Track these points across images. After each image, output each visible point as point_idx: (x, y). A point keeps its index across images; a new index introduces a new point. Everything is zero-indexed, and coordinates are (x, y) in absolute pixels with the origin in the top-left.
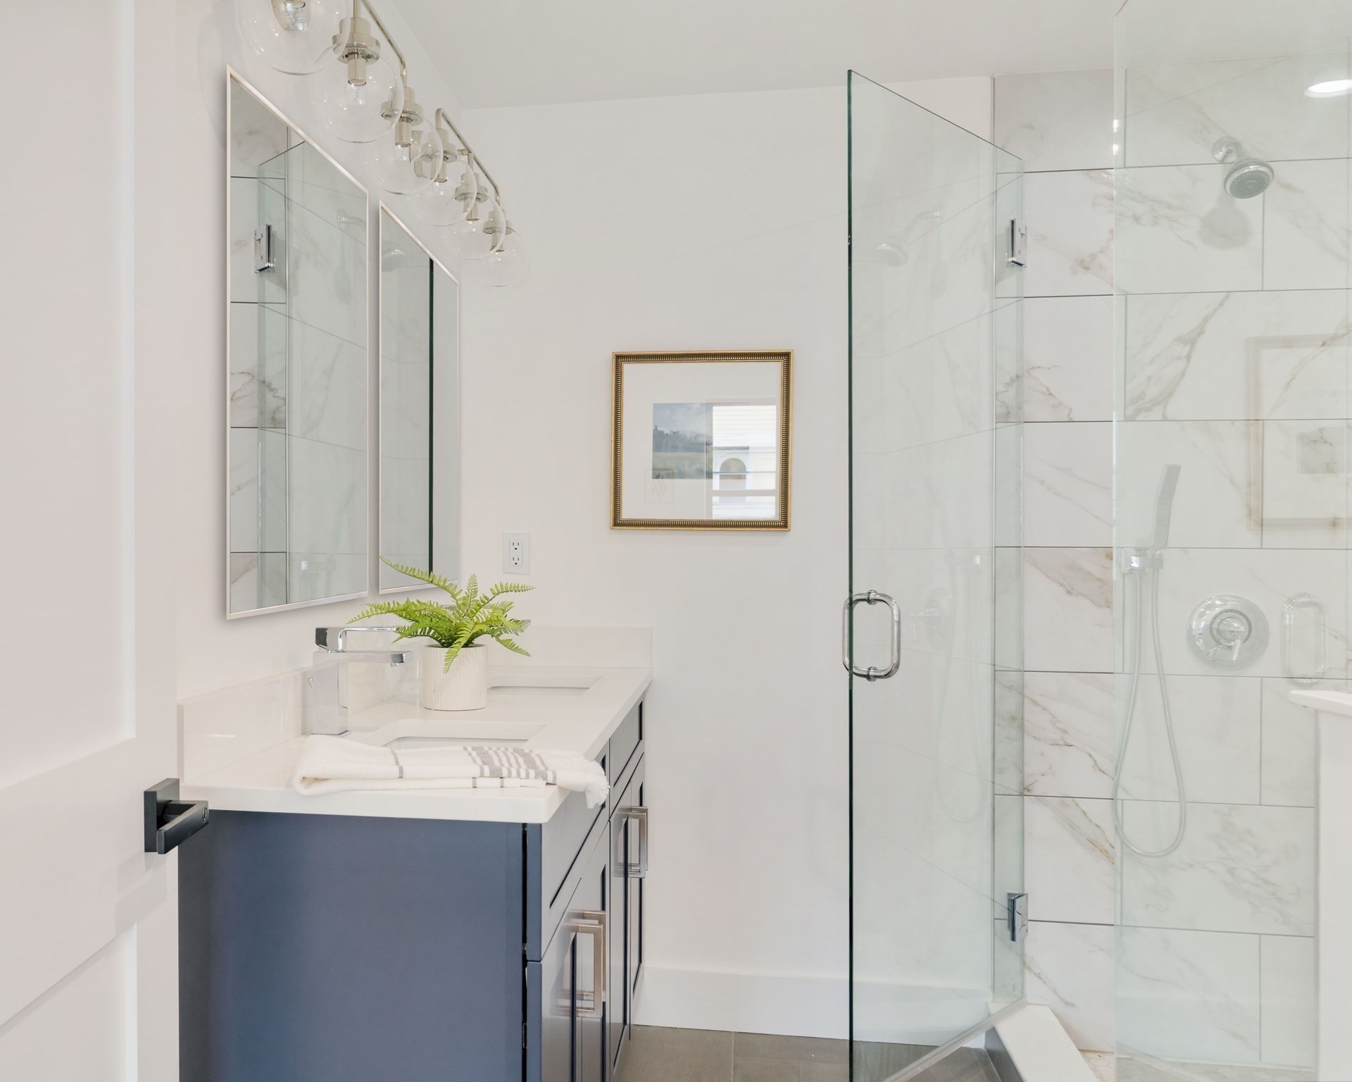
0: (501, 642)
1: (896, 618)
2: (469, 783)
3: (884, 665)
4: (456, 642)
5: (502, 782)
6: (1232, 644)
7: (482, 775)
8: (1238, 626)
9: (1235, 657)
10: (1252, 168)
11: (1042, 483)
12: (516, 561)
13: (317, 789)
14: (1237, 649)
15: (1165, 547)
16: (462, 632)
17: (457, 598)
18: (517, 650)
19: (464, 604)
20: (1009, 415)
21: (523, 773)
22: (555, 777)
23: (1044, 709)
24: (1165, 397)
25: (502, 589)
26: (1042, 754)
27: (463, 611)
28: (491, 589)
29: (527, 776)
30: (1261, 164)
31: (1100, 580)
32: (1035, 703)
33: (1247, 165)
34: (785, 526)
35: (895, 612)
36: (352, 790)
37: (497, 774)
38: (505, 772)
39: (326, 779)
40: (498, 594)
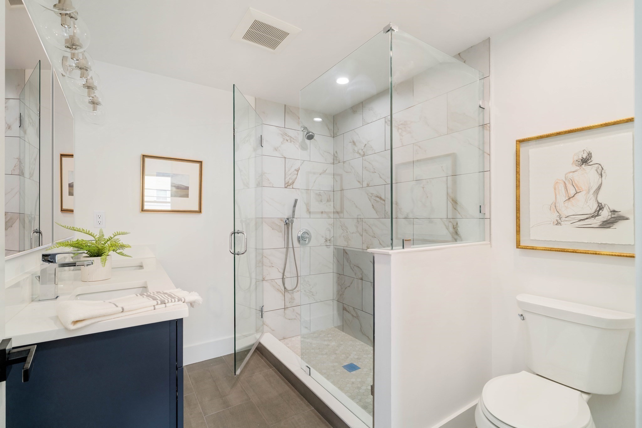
0: (118, 253)
1: (246, 237)
2: (153, 308)
3: (243, 251)
4: (103, 255)
5: (166, 305)
6: (306, 239)
7: (157, 304)
8: (307, 235)
9: (307, 242)
10: (311, 134)
11: (267, 202)
12: (100, 223)
13: (79, 325)
14: (307, 241)
15: (294, 218)
16: (105, 251)
17: (96, 237)
18: (125, 255)
19: (99, 240)
20: (259, 184)
21: (170, 301)
22: (185, 300)
23: (267, 258)
24: (293, 183)
25: (118, 234)
26: (267, 270)
27: (98, 243)
28: (113, 234)
29: (175, 301)
30: (313, 133)
31: (279, 226)
32: (265, 257)
33: (309, 133)
34: (200, 212)
35: (246, 236)
36: (98, 322)
37: (163, 302)
38: (166, 301)
39: (84, 320)
40: (116, 236)
